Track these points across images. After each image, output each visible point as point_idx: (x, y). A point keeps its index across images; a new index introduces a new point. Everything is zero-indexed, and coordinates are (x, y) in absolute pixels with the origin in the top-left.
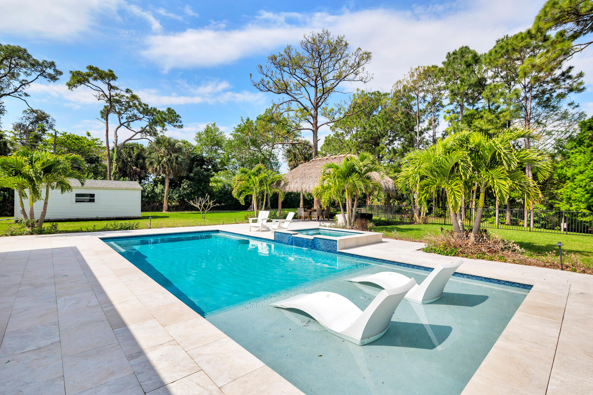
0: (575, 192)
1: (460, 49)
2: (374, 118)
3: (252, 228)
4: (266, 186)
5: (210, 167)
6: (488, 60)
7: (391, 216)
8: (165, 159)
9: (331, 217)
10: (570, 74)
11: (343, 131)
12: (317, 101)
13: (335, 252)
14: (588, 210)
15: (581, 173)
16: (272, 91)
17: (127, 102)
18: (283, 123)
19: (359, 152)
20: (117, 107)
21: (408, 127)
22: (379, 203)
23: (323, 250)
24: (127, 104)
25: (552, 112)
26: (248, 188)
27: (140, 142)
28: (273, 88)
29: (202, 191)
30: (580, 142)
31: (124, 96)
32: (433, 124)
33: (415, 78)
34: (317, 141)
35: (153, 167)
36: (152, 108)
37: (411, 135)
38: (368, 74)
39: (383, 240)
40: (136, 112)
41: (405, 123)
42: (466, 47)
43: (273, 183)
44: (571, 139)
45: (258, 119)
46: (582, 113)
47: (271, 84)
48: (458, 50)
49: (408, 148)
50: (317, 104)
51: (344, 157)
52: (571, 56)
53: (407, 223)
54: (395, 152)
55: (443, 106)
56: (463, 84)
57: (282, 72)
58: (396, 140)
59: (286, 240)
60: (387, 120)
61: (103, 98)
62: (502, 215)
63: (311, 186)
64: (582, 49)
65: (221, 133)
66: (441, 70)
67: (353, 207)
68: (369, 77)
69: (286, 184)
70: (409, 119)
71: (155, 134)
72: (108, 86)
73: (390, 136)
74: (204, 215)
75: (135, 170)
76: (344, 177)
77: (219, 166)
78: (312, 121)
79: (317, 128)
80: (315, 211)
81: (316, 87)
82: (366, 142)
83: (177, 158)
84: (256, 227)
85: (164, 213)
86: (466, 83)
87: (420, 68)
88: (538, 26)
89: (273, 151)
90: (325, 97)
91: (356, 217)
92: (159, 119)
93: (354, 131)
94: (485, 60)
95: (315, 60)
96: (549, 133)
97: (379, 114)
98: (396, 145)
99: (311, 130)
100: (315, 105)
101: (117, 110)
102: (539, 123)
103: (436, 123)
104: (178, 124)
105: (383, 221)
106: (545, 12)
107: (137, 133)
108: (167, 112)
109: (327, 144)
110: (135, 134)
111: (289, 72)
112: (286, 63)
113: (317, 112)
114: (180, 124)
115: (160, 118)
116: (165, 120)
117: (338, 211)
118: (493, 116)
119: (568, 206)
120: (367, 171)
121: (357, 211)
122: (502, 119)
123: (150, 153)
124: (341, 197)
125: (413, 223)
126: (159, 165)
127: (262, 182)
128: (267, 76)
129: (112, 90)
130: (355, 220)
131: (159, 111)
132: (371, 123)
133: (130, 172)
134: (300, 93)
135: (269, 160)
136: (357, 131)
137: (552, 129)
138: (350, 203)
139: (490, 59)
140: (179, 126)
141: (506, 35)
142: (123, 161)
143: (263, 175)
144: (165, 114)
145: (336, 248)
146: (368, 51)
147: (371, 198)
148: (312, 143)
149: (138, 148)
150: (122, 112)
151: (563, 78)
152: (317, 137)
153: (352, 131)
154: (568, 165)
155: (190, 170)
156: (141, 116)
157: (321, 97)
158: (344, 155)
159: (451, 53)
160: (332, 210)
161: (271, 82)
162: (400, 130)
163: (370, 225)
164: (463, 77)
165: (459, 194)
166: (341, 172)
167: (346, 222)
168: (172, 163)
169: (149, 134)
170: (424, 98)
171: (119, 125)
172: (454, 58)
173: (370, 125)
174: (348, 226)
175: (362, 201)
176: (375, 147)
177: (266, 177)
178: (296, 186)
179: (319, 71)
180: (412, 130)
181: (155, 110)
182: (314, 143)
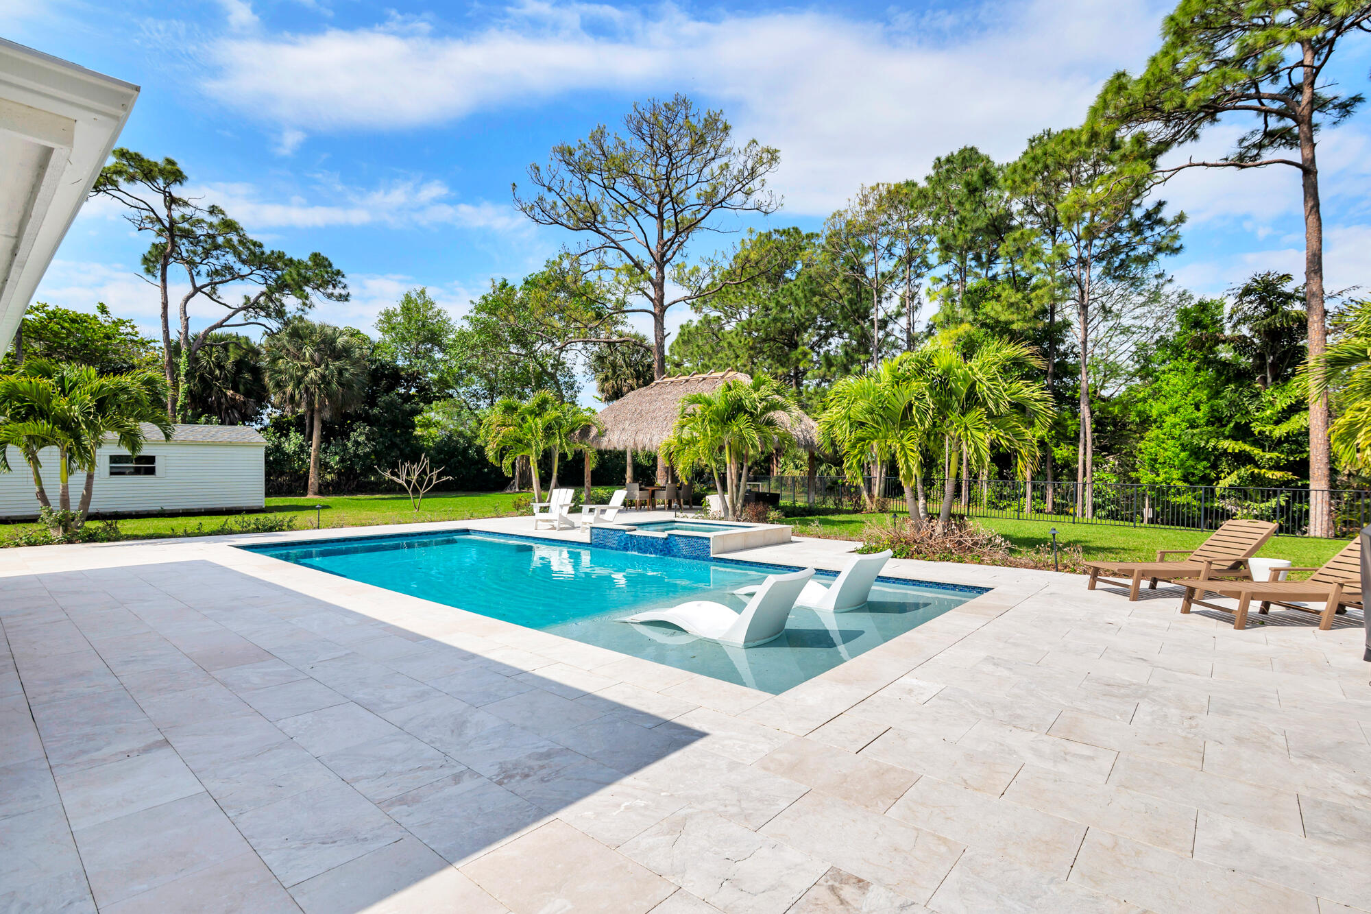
0: (1164, 448)
1: (961, 152)
2: (786, 287)
3: (539, 523)
4: (560, 438)
5: (413, 391)
6: (1009, 182)
7: (818, 499)
8: (312, 374)
9: (695, 501)
10: (1160, 216)
11: (718, 314)
12: (662, 248)
13: (707, 558)
14: (1185, 481)
15: (1175, 411)
16: (562, 225)
17: (209, 236)
18: (587, 297)
19: (756, 361)
20: (185, 246)
21: (857, 310)
22: (797, 473)
23: (685, 557)
24: (210, 241)
25: (1132, 289)
26: (520, 441)
27: (242, 332)
28: (565, 216)
29: (399, 449)
30: (1177, 351)
31: (203, 221)
32: (910, 303)
33: (870, 206)
34: (663, 337)
35: (284, 393)
36: (273, 252)
37: (862, 328)
38: (771, 196)
39: (794, 538)
40: (231, 259)
41: (851, 301)
42: (972, 149)
43: (573, 430)
44: (1162, 343)
45: (527, 282)
46: (1185, 292)
47: (561, 210)
48: (955, 153)
49: (856, 356)
50: (663, 255)
51: (722, 377)
52: (1148, 192)
53: (848, 512)
54: (829, 362)
55: (929, 267)
56: (963, 227)
57: (586, 182)
58: (832, 335)
59: (614, 542)
60: (814, 293)
61: (150, 226)
62: (1039, 494)
63: (655, 438)
64: (1166, 180)
65: (439, 312)
66: (923, 194)
67: (740, 480)
68: (773, 202)
69: (601, 434)
70: (859, 294)
71: (280, 313)
72: (165, 196)
73: (820, 328)
74: (417, 501)
75: (233, 399)
76: (722, 421)
77: (435, 389)
78: (652, 293)
79: (663, 309)
80: (663, 488)
81: (660, 217)
82: (771, 340)
83: (340, 372)
84: (547, 521)
85: (311, 498)
86: (969, 228)
87: (881, 187)
88: (1093, 128)
89: (562, 355)
90: (681, 240)
91: (746, 501)
92: (293, 280)
93: (743, 314)
94: (1006, 181)
95: (658, 159)
96: (1126, 331)
97: (797, 278)
98: (833, 346)
99: (650, 312)
100: (658, 257)
101: (185, 254)
102: (1106, 311)
103: (916, 302)
104: (337, 291)
105: (800, 507)
106: (1105, 101)
107: (237, 311)
108: (310, 263)
109: (684, 342)
110: (233, 314)
111: (602, 184)
112: (595, 163)
113: (663, 273)
114: (343, 292)
115: (296, 277)
116: (307, 281)
117: (709, 489)
118: (1020, 295)
119: (1151, 476)
120: (767, 409)
121: (748, 488)
122: (1034, 302)
123: (274, 360)
124: (716, 460)
125: (860, 511)
126: (298, 388)
127: (551, 428)
128: (550, 189)
129: (173, 206)
130: (743, 506)
131: (291, 260)
132: (780, 299)
133: (220, 404)
134: (625, 228)
135: (553, 376)
136: (751, 315)
137: (1132, 322)
138: (734, 471)
139: (1014, 182)
140: (340, 295)
141: (1047, 128)
142: (202, 377)
143: (551, 414)
144: (307, 267)
145: (709, 552)
146: (773, 148)
147: (782, 460)
148: (651, 340)
149: (238, 346)
150: (198, 259)
151: (1148, 222)
152: (663, 329)
153: (740, 313)
154: (1156, 394)
155: (372, 401)
156: (245, 270)
157: (672, 241)
158: (721, 374)
159: (943, 159)
160: (698, 487)
161: (560, 203)
162: (840, 317)
163: (773, 514)
164: (964, 214)
165: (912, 454)
166: (717, 413)
167: (726, 508)
168: (329, 383)
169: (263, 313)
170: (889, 248)
171: (190, 289)
172: (948, 171)
173: (778, 303)
174: (730, 517)
175: (762, 469)
176: (790, 350)
177: (559, 417)
178: (624, 437)
179: (668, 185)
180: (865, 316)
181: (281, 256)
182: (657, 342)
